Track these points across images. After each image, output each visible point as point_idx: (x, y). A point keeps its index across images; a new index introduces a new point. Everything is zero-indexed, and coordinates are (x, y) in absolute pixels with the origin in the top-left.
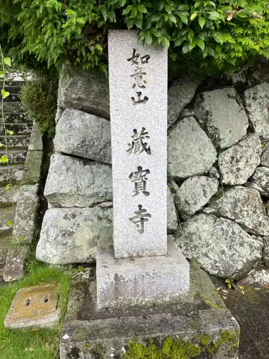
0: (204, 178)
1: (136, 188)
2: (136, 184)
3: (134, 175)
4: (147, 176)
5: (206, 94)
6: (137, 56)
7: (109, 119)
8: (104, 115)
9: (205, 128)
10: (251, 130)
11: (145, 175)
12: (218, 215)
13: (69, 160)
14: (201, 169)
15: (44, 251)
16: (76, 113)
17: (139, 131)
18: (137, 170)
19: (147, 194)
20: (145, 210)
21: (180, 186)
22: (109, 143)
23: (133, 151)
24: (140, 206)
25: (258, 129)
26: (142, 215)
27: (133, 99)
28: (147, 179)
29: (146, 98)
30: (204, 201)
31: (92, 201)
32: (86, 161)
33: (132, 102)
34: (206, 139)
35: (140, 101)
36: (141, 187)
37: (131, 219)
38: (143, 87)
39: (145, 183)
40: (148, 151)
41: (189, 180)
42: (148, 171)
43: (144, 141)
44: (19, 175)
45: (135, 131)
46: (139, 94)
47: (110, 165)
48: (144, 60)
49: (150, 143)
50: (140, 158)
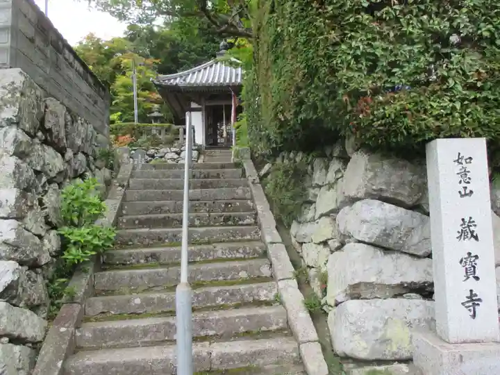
1: (467, 273)
2: (466, 268)
3: (464, 260)
4: (477, 261)
6: (462, 158)
11: (474, 261)
17: (467, 220)
18: (467, 256)
19: (477, 278)
20: (476, 295)
23: (463, 237)
24: (471, 291)
26: (473, 300)
27: (460, 192)
28: (476, 264)
29: (471, 192)
31: (394, 292)
32: (387, 250)
33: (459, 195)
35: (466, 195)
36: (472, 272)
37: (463, 304)
38: (468, 183)
39: (474, 267)
40: (476, 238)
42: (476, 257)
43: (472, 228)
45: (463, 220)
46: (465, 188)
48: (468, 161)
49: (477, 231)
50: (469, 245)
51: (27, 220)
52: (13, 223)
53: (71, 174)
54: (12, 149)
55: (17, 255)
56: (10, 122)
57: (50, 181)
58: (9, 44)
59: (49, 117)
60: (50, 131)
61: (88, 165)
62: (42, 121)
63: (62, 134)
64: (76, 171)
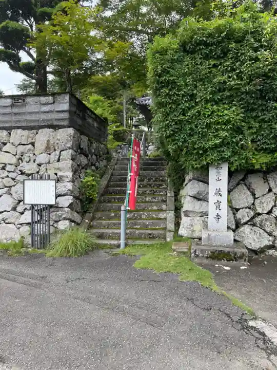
0: (247, 210)
1: (216, 207)
3: (216, 203)
5: (249, 175)
6: (218, 167)
7: (208, 184)
8: (206, 182)
9: (249, 189)
10: (270, 190)
12: (254, 225)
13: (193, 199)
14: (246, 205)
15: (182, 231)
16: (196, 182)
17: (218, 189)
19: (220, 209)
21: (237, 212)
22: (208, 193)
23: (216, 195)
24: (218, 214)
25: (274, 190)
26: (218, 217)
28: (220, 205)
29: (221, 179)
30: (248, 219)
31: (200, 215)
32: (199, 199)
33: (216, 180)
34: (249, 193)
35: (219, 180)
36: (218, 207)
37: (214, 218)
38: (220, 176)
40: (221, 195)
41: (241, 210)
42: (220, 202)
44: (164, 207)
46: (219, 178)
47: (208, 202)
48: (220, 168)
49: (221, 193)
50: (218, 198)
51: (75, 183)
52: (72, 184)
53: (90, 164)
54: (70, 158)
55: (73, 194)
56: (70, 148)
57: (83, 168)
58: (68, 117)
59: (82, 143)
60: (82, 148)
61: (97, 160)
62: (80, 146)
63: (87, 149)
64: (92, 163)
